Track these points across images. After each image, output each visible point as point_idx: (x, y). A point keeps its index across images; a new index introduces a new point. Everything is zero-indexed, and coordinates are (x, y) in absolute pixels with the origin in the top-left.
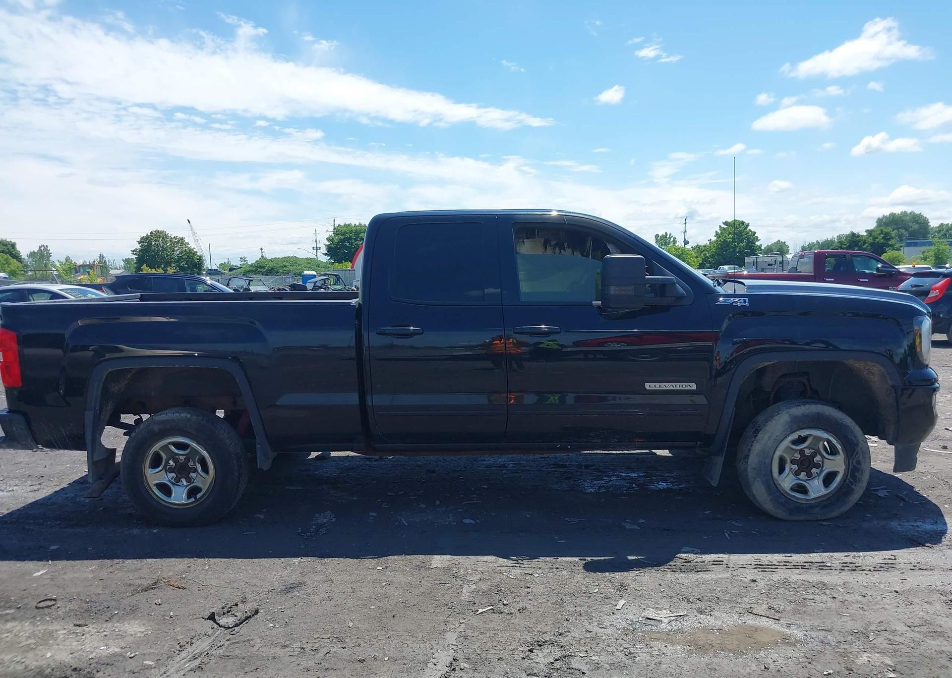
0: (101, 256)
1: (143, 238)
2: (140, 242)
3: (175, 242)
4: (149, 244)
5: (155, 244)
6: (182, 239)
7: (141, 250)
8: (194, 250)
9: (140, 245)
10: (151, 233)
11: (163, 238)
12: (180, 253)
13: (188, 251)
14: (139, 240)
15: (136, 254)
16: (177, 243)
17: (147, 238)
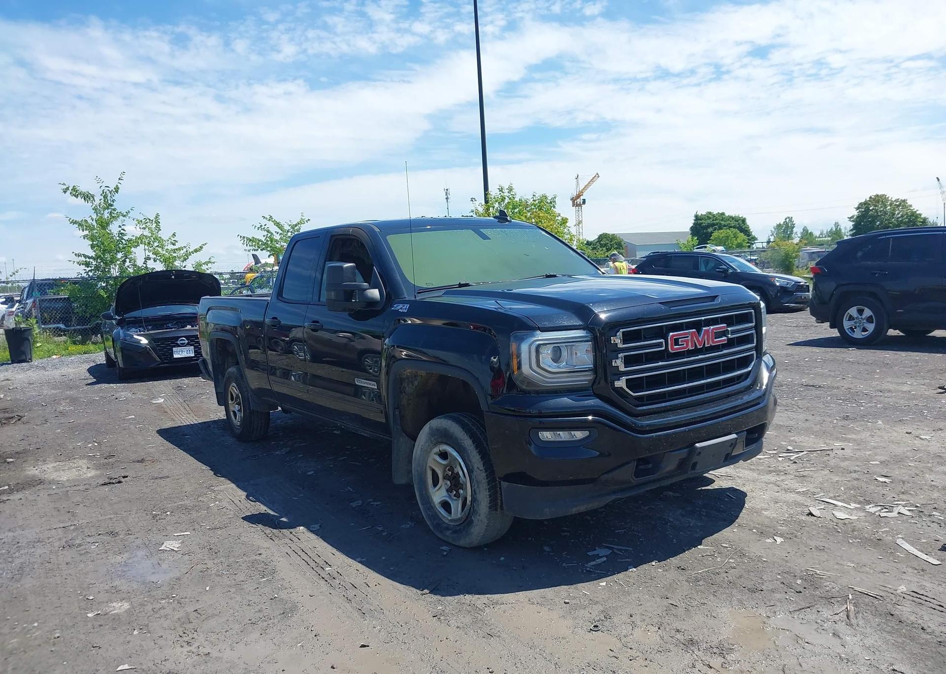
0: (837, 225)
1: (861, 204)
2: (858, 208)
3: (896, 205)
4: (867, 210)
5: (873, 209)
6: (904, 201)
7: (858, 217)
8: (917, 212)
9: (858, 211)
10: (871, 197)
11: (882, 202)
12: (902, 216)
13: (909, 214)
14: (856, 206)
15: (853, 221)
16: (898, 206)
17: (865, 203)
